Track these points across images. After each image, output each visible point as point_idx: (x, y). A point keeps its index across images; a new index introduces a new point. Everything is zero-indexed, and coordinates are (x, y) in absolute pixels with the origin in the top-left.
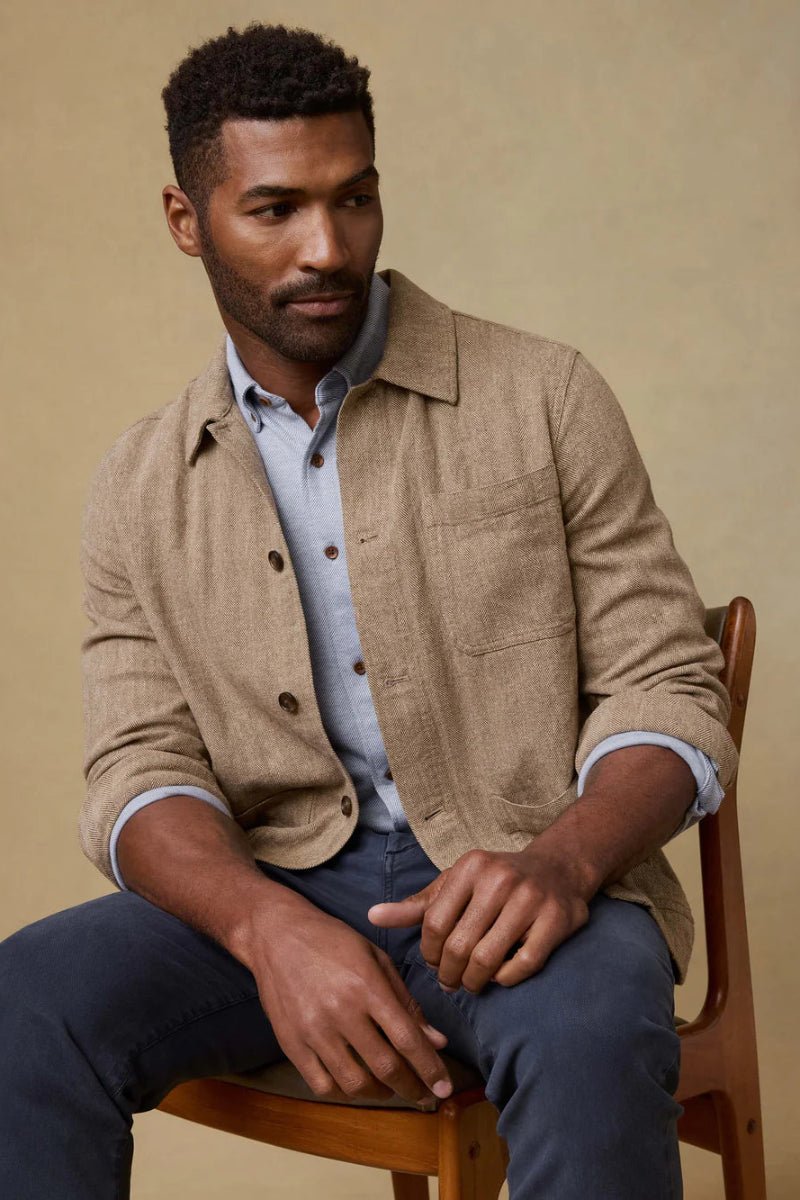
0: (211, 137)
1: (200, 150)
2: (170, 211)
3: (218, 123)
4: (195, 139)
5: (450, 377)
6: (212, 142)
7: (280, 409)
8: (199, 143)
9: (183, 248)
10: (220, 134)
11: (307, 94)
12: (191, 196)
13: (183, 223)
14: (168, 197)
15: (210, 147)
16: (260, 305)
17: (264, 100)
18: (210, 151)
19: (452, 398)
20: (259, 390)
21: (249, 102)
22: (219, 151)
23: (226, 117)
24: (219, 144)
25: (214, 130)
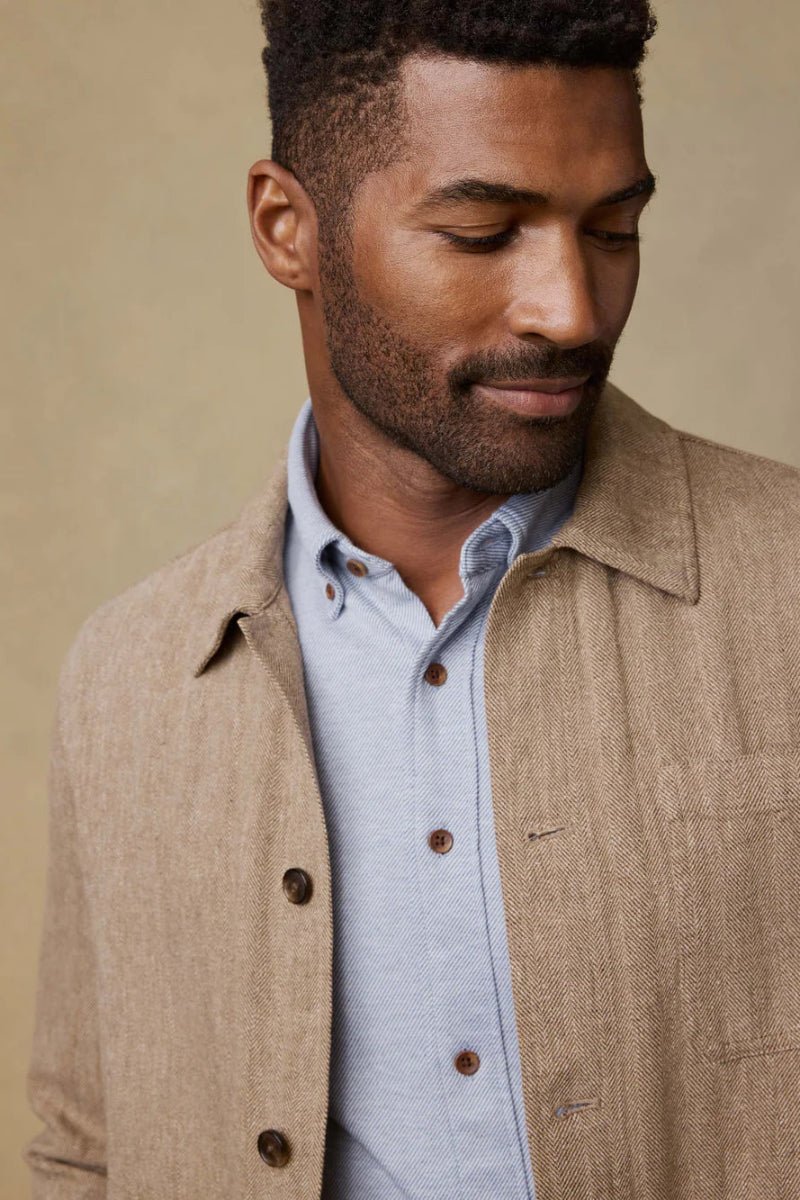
0: (376, 81)
1: (349, 101)
2: (260, 205)
3: (395, 56)
4: (342, 81)
5: (684, 556)
6: (378, 92)
7: (382, 581)
8: (348, 89)
9: (277, 274)
10: (397, 77)
11: (577, 27)
12: (311, 182)
13: (281, 228)
14: (258, 181)
15: (372, 98)
16: (423, 387)
17: (501, 27)
18: (370, 105)
19: (690, 593)
20: (347, 548)
21: (470, 27)
22: (391, 107)
23: (413, 48)
24: (392, 95)
25: (384, 71)
